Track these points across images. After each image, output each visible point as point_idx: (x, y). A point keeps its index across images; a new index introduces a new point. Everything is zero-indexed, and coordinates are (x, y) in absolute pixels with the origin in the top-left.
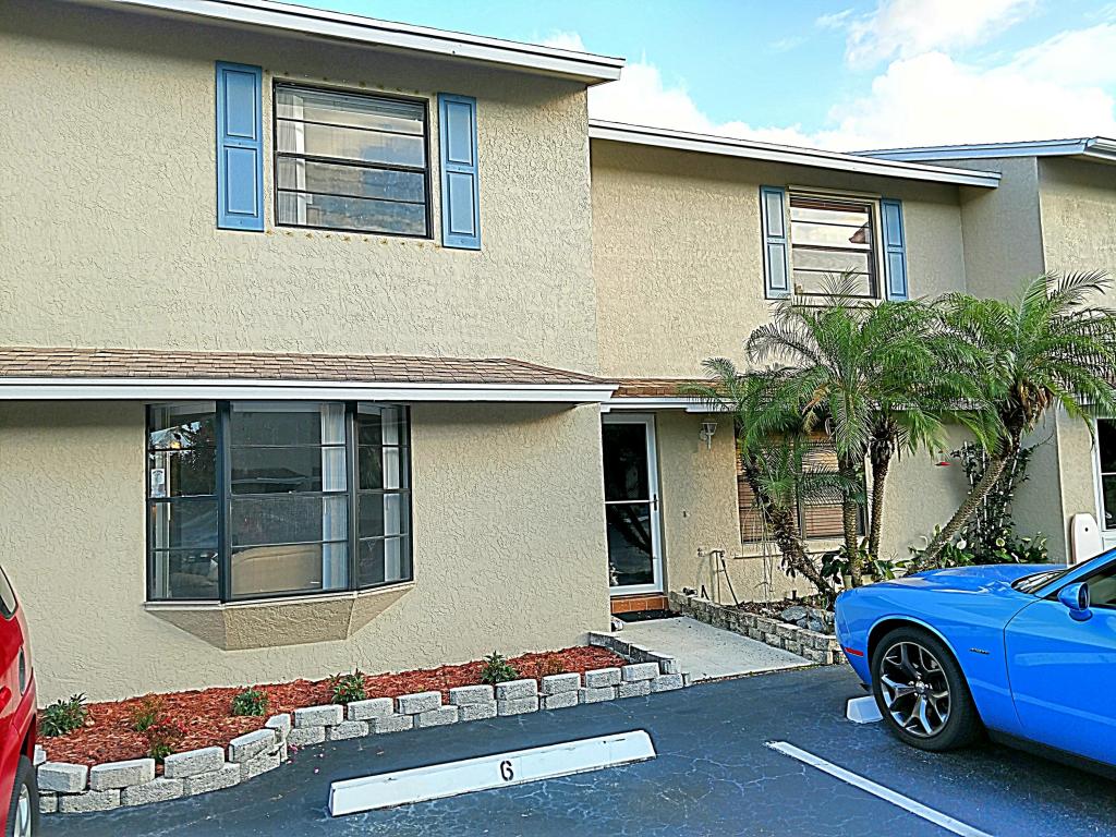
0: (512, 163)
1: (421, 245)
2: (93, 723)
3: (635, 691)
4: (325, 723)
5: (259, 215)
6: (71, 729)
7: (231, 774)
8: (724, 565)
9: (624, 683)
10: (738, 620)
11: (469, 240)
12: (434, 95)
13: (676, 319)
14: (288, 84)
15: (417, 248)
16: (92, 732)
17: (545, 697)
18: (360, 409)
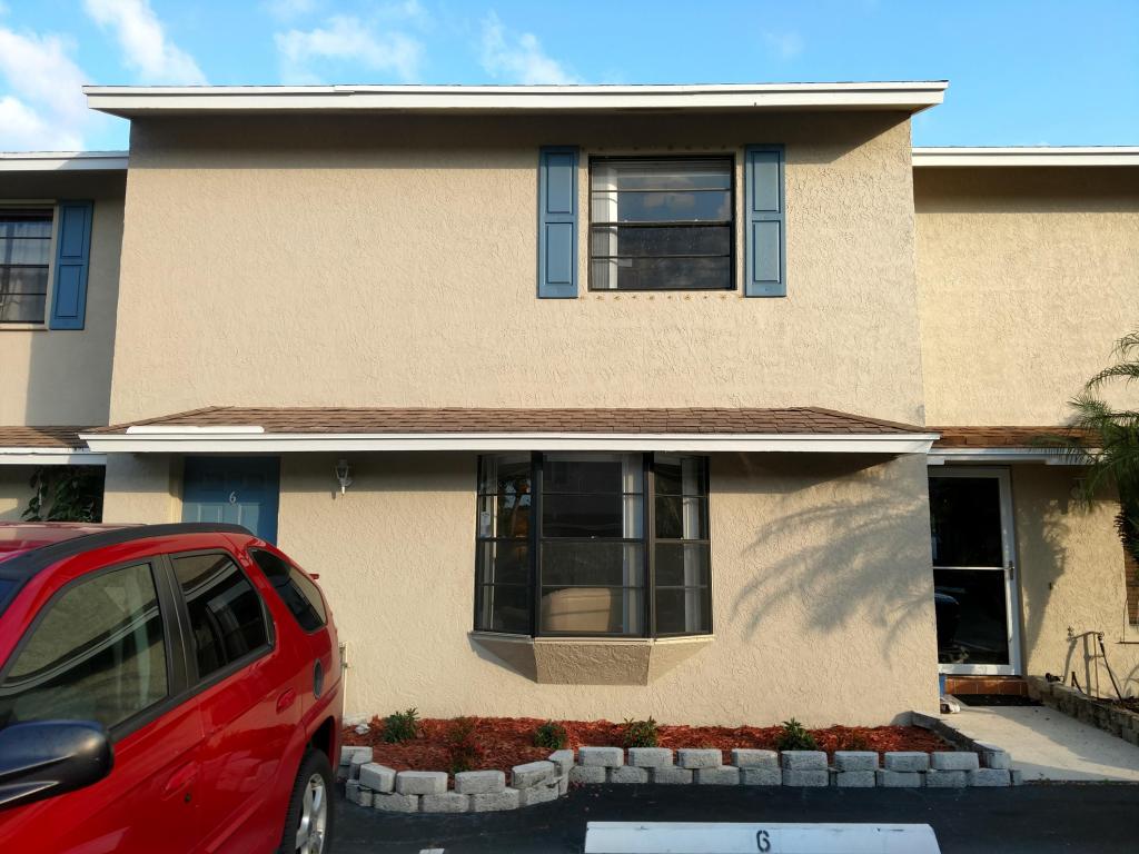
0: (823, 204)
1: (723, 298)
2: (422, 736)
3: (946, 781)
4: (606, 764)
5: (573, 283)
6: (405, 739)
7: (511, 798)
8: (1103, 650)
9: (932, 770)
10: (1109, 717)
11: (773, 288)
12: (741, 147)
13: (1037, 356)
14: (602, 159)
15: (719, 300)
16: (419, 744)
17: (836, 773)
18: (657, 460)
